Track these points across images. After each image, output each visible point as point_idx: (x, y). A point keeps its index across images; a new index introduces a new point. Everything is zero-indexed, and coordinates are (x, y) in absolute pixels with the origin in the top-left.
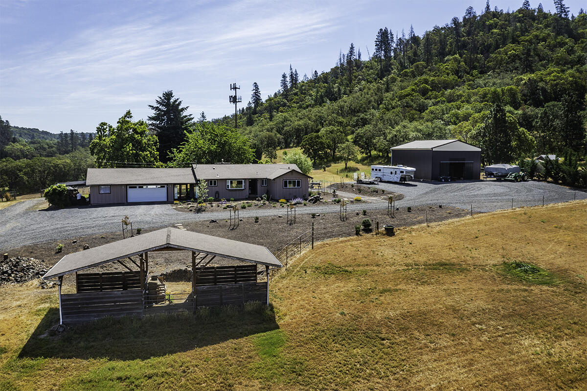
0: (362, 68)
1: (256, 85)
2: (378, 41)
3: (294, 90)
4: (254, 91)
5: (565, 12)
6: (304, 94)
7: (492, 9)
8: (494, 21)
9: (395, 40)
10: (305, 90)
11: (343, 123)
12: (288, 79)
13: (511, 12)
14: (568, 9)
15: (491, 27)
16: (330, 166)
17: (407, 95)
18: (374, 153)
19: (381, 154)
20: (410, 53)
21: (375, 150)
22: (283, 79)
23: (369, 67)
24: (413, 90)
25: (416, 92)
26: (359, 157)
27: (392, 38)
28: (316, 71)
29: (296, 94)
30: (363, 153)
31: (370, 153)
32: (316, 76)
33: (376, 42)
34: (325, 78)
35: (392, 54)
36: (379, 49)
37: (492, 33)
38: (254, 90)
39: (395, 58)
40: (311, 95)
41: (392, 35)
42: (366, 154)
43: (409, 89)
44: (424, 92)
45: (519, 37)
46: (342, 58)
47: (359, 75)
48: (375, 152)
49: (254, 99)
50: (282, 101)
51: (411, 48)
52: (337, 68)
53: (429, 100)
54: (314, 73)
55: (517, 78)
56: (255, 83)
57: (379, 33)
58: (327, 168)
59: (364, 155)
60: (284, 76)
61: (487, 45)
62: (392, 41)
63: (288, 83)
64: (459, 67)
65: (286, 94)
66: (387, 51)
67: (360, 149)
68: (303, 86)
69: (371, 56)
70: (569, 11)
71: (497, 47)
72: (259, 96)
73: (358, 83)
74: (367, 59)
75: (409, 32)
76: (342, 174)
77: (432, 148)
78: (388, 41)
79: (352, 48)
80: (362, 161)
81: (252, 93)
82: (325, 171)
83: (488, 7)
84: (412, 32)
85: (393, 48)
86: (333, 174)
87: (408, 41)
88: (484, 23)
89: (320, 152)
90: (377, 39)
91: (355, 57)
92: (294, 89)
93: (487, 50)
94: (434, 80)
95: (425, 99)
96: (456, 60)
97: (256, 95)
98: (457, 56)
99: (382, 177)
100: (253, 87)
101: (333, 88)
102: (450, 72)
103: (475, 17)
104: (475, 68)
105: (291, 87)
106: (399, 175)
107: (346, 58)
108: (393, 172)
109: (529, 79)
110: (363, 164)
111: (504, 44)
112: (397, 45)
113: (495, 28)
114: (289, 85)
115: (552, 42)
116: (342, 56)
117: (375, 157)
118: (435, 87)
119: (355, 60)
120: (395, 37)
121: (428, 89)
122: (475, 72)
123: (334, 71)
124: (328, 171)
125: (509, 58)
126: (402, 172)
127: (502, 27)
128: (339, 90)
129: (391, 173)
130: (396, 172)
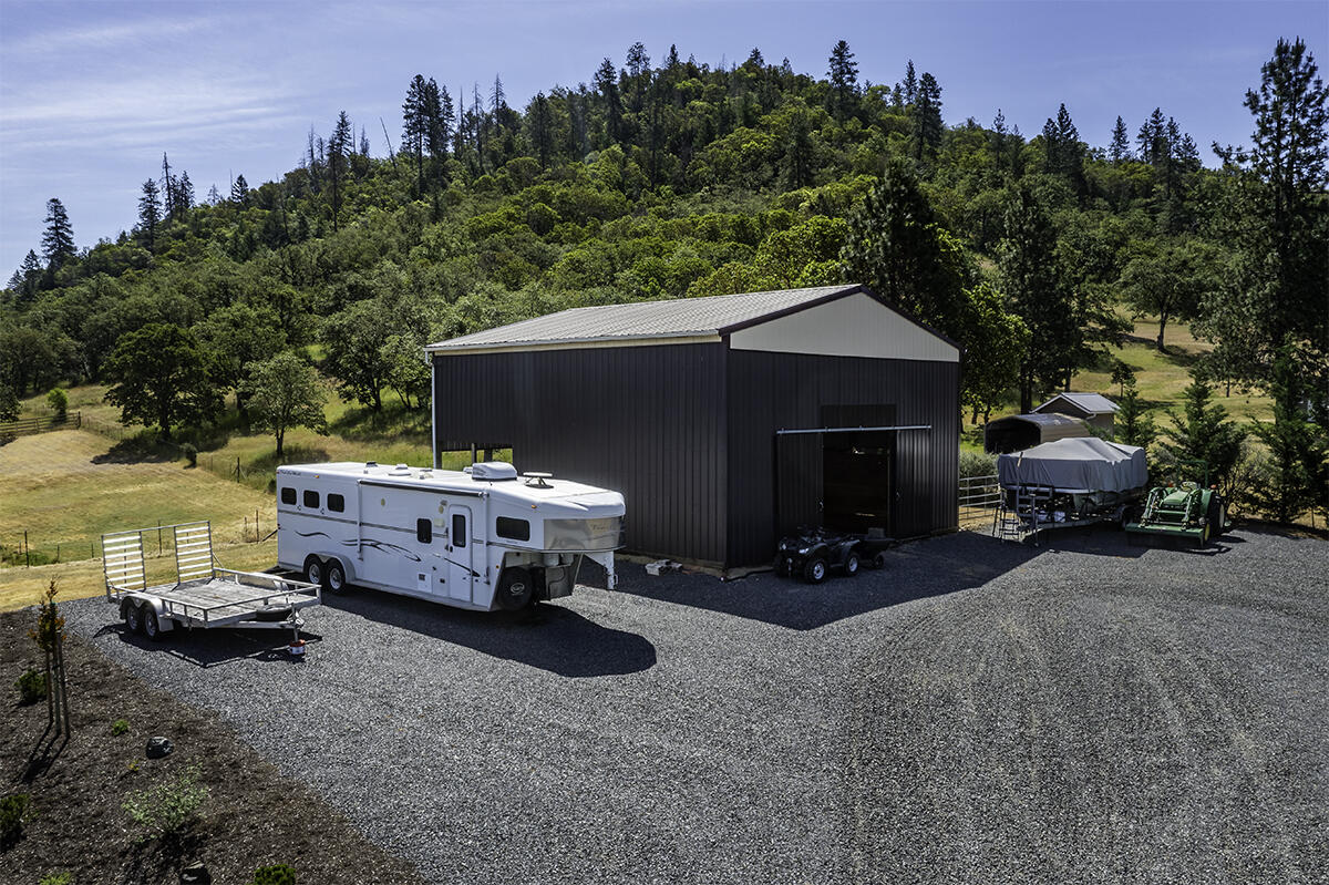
0: (372, 175)
1: (56, 205)
2: (412, 107)
3: (176, 226)
4: (52, 224)
5: (849, 72)
6: (204, 238)
7: (683, 59)
8: (693, 82)
9: (456, 111)
10: (207, 225)
11: (289, 301)
12: (162, 197)
13: (728, 69)
14: (855, 68)
15: (686, 96)
16: (224, 444)
17: (495, 230)
18: (389, 396)
19: (414, 400)
20: (495, 144)
21: (394, 386)
22: (145, 195)
23: (388, 173)
24: (510, 217)
25: (517, 221)
26: (334, 410)
27: (450, 107)
28: (241, 178)
29: (180, 236)
30: (349, 396)
31: (377, 398)
32: (243, 191)
33: (407, 107)
34: (268, 195)
35: (450, 149)
36: (414, 128)
37: (692, 108)
38: (49, 220)
39: (457, 156)
40: (222, 239)
41: (448, 99)
42: (362, 400)
43: (500, 212)
44: (542, 226)
45: (759, 115)
46: (316, 150)
47: (361, 192)
48: (395, 395)
49: (52, 247)
50: (136, 254)
51: (499, 133)
52: (301, 172)
53: (556, 246)
54: (235, 181)
55: (786, 198)
56: (53, 200)
57: (413, 86)
58: (201, 457)
59: (356, 404)
60: (149, 188)
61: (684, 134)
62: (449, 114)
63: (163, 207)
64: (626, 175)
65: (149, 234)
66: (437, 136)
67: (339, 384)
68: (204, 215)
69: (397, 150)
70: (857, 71)
71: (709, 138)
72: (68, 240)
73: (358, 212)
74: (385, 155)
75: (492, 93)
76: (253, 478)
77: (725, 333)
78: (438, 113)
79: (343, 124)
80: (344, 426)
81: (45, 227)
82: (193, 465)
83: (674, 55)
84: (499, 93)
85: (452, 134)
86: (224, 476)
87: (489, 118)
88: (671, 86)
89: (181, 395)
90: (408, 100)
91: (351, 149)
92: (177, 222)
93: (684, 143)
94: (567, 194)
95: (548, 242)
96: (614, 157)
97: (58, 234)
98: (616, 148)
99: (351, 554)
100: (46, 213)
101: (286, 219)
102: (603, 183)
103: (647, 73)
104: (663, 181)
105: (169, 219)
106: (489, 554)
107: (326, 151)
108: (441, 522)
109: (820, 197)
110: (346, 437)
111: (725, 131)
112: (462, 128)
113: (698, 97)
114: (163, 213)
115: (835, 131)
116: (315, 144)
117: (393, 409)
118: (570, 212)
119: (353, 155)
120: (455, 104)
121: (551, 218)
122: (666, 189)
123: (294, 179)
124: (203, 465)
125: (745, 157)
126: (512, 528)
127: (713, 96)
128: (303, 223)
129: (424, 531)
130: (459, 522)
